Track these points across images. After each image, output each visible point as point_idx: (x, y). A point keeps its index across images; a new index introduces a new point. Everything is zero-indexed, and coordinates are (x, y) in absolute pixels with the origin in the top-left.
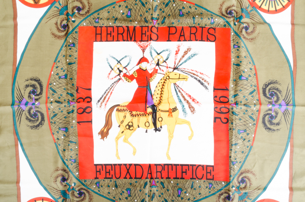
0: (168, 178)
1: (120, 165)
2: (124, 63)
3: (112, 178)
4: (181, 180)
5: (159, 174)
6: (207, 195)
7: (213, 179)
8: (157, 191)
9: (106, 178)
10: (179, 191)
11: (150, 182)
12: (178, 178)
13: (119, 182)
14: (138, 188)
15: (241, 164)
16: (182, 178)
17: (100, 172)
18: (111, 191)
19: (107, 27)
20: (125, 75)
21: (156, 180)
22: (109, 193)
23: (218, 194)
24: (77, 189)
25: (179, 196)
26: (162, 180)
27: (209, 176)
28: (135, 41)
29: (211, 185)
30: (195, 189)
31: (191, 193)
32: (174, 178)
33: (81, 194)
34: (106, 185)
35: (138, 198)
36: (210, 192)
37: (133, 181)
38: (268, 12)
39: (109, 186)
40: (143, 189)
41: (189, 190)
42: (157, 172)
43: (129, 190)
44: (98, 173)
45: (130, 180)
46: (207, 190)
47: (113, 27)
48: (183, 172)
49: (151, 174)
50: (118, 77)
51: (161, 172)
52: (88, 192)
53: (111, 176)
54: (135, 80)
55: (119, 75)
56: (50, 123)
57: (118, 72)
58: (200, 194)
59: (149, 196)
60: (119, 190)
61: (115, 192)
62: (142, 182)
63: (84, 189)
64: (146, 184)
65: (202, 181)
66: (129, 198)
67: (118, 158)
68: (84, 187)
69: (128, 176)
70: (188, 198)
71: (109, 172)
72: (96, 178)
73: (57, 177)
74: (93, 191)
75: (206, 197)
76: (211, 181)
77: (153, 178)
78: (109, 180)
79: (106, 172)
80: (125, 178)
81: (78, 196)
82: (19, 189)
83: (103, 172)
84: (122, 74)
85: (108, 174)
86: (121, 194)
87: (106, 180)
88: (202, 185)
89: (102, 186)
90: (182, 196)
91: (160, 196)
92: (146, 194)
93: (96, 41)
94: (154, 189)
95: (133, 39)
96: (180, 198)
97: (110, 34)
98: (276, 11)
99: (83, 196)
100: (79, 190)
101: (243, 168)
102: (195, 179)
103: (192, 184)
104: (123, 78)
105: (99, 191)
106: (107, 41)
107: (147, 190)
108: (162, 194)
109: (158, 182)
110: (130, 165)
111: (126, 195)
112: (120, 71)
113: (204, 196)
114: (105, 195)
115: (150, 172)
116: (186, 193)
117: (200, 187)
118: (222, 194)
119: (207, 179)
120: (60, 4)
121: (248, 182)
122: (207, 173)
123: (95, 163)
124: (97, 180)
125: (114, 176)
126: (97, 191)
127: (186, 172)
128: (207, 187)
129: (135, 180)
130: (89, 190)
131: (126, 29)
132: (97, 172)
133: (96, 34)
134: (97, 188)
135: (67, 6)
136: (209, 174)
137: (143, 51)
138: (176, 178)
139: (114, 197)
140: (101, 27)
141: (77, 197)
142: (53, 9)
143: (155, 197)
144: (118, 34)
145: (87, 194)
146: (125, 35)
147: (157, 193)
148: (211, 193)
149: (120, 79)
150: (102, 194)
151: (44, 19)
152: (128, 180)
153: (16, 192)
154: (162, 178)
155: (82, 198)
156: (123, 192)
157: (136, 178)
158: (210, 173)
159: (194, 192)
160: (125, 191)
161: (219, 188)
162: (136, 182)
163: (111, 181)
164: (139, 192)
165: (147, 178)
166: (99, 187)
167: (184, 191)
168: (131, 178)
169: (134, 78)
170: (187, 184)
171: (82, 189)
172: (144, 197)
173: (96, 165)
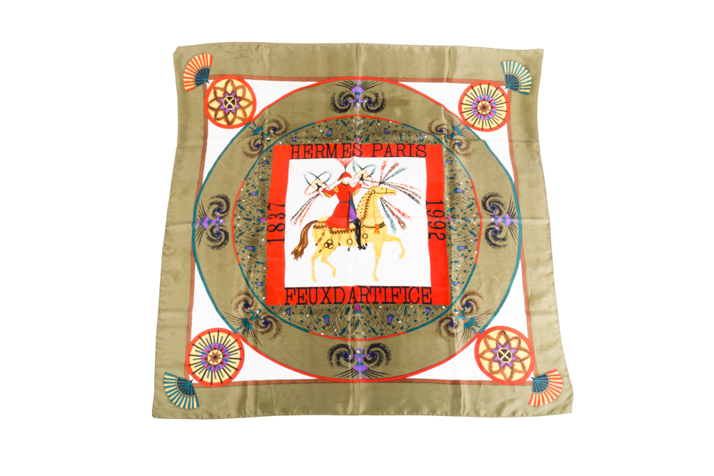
0: (375, 303)
1: (316, 288)
2: (323, 179)
3: (306, 304)
4: (392, 305)
5: (364, 298)
6: (425, 322)
7: (431, 303)
8: (362, 317)
9: (299, 304)
10: (390, 318)
11: (353, 307)
12: (388, 303)
13: (315, 307)
14: (339, 315)
15: (464, 285)
16: (393, 303)
17: (291, 296)
18: (304, 319)
19: (305, 145)
20: (324, 191)
21: (361, 305)
22: (302, 321)
23: (438, 320)
24: (262, 317)
25: (389, 324)
26: (368, 305)
27: (426, 300)
28: (336, 157)
29: (428, 310)
30: (409, 315)
31: (404, 320)
32: (383, 303)
33: (266, 323)
34: (299, 311)
35: (338, 327)
36: (427, 319)
37: (333, 306)
38: (482, 130)
39: (302, 313)
40: (345, 316)
41: (402, 317)
42: (362, 295)
43: (326, 317)
44: (289, 298)
45: (329, 305)
46: (424, 315)
47: (312, 145)
48: (393, 296)
49: (354, 297)
50: (317, 193)
51: (366, 295)
52: (276, 321)
53: (305, 302)
54: (335, 196)
55: (317, 190)
56: (235, 242)
57: (316, 187)
58: (415, 321)
59: (351, 325)
60: (315, 317)
61: (309, 320)
62: (344, 307)
63: (272, 318)
64: (348, 310)
65: (418, 305)
66: (327, 328)
67: (315, 280)
68: (271, 315)
69: (326, 301)
70: (401, 326)
71: (303, 297)
72: (287, 304)
73: (239, 303)
74: (282, 319)
75: (424, 325)
76: (429, 305)
77: (356, 302)
78: (303, 306)
79: (299, 297)
80: (323, 303)
81: (263, 325)
82: (190, 319)
83: (296, 297)
84: (321, 189)
85: (301, 299)
86: (317, 323)
87: (299, 306)
88: (418, 311)
89: (293, 313)
90: (393, 323)
91: (365, 324)
92: (348, 322)
93: (292, 158)
94: (358, 315)
95: (334, 155)
96: (390, 327)
97: (309, 152)
98: (491, 129)
99: (269, 326)
100: (265, 319)
101: (467, 290)
102: (409, 303)
103: (406, 309)
104: (322, 194)
105: (289, 319)
106: (305, 158)
107: (349, 317)
108: (368, 322)
109: (363, 307)
110: (329, 288)
111: (323, 323)
112: (319, 187)
113: (421, 324)
114: (296, 324)
115: (353, 296)
116: (398, 320)
117: (415, 312)
118: (443, 320)
119: (423, 303)
120: (255, 125)
121: (474, 306)
122: (423, 296)
123: (286, 286)
124: (288, 306)
125: (308, 300)
126: (286, 319)
127: (397, 296)
128: (424, 313)
129: (335, 305)
130: (277, 318)
131: (326, 147)
132: (288, 296)
133: (293, 152)
134: (287, 315)
135: (262, 127)
136: (425, 298)
137: (345, 167)
138: (385, 303)
139: (308, 327)
140: (298, 145)
141: (262, 327)
142: (248, 129)
143: (360, 325)
144: (317, 152)
145: (274, 324)
146: (325, 152)
147: (362, 320)
148: (429, 320)
149: (318, 195)
150: (293, 323)
151: (237, 138)
152: (327, 306)
153: (185, 323)
154: (368, 303)
155: (268, 328)
156: (320, 320)
157: (335, 303)
158: (427, 296)
159: (408, 319)
160: (322, 319)
161: (439, 314)
162: (336, 308)
163: (305, 307)
164: (339, 319)
165: (349, 303)
166: (289, 314)
167: (396, 317)
168: (329, 303)
169: (335, 193)
170: (399, 308)
171: (268, 317)
172: (346, 325)
173: (287, 289)
